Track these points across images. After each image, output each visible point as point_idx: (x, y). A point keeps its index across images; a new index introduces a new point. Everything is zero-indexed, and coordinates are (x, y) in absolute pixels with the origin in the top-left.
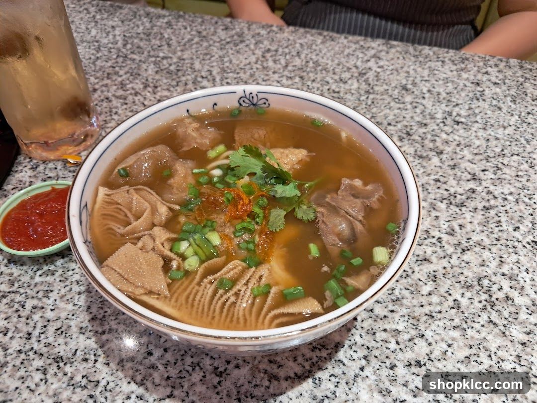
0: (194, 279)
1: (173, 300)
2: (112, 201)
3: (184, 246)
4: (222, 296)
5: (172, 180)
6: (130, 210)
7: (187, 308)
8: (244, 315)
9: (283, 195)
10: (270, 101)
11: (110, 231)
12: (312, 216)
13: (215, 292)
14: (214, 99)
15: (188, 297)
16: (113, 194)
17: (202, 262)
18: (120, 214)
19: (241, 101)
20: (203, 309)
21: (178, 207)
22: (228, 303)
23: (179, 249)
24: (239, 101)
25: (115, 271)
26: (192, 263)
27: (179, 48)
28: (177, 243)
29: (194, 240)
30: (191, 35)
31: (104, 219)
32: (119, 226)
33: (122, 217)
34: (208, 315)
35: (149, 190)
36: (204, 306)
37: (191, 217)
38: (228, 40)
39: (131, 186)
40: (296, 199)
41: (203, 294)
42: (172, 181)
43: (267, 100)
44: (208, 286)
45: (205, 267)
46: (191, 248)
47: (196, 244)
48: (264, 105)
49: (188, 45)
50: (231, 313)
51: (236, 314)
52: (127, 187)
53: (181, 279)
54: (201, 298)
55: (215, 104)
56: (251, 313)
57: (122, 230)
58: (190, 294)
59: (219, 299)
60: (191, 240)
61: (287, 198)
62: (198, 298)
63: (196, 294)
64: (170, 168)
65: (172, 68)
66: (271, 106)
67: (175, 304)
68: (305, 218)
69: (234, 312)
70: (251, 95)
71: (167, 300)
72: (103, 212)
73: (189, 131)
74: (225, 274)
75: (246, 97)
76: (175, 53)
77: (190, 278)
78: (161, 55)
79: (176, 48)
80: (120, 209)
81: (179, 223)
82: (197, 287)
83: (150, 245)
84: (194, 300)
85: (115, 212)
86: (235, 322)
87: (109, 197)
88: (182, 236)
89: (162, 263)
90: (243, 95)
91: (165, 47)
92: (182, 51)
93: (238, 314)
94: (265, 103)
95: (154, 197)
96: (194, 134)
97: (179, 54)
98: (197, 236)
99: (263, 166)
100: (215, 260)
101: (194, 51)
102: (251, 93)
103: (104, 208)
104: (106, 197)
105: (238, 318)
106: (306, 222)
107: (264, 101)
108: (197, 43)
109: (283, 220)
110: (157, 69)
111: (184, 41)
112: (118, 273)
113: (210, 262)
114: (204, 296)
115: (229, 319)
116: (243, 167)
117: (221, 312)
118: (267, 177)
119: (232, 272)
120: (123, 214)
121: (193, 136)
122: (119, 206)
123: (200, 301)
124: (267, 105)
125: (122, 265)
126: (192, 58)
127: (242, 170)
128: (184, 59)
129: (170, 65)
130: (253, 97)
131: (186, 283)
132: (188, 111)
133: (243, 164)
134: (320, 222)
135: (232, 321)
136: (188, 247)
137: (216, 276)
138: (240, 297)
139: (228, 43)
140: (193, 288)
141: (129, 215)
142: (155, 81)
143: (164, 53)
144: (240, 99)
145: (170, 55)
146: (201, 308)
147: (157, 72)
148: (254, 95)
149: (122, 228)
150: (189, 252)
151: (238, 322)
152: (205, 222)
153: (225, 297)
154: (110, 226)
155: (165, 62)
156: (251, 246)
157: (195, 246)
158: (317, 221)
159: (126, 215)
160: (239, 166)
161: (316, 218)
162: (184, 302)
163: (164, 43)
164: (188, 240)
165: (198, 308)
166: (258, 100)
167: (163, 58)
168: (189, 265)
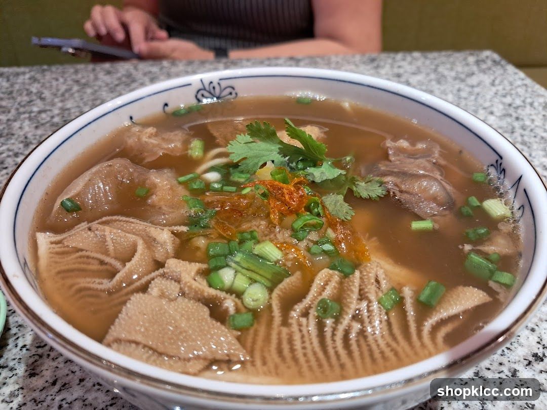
0: (271, 319)
1: (258, 363)
2: (66, 249)
3: (227, 276)
4: (334, 329)
5: (154, 197)
6: (106, 252)
7: (289, 367)
8: (388, 345)
9: (325, 178)
10: (237, 90)
11: (83, 293)
12: (380, 191)
13: (321, 326)
14: (163, 98)
15: (280, 351)
16: (64, 239)
17: (271, 290)
18: (89, 264)
19: (199, 96)
20: (318, 360)
21: (184, 229)
22: (353, 335)
23: (222, 282)
24: (196, 96)
25: (137, 343)
26: (256, 295)
27: (56, 100)
28: (213, 275)
29: (236, 263)
30: (68, 85)
31: (63, 278)
32: (97, 280)
33: (95, 266)
34: (331, 365)
35: (124, 218)
36: (315, 353)
37: (212, 236)
38: (117, 82)
39: (90, 221)
40: (344, 178)
41: (303, 337)
42: (154, 199)
43: (233, 88)
44: (304, 320)
45: (279, 296)
46: (239, 276)
47: (243, 268)
48: (230, 96)
49: (67, 95)
50: (365, 348)
51: (374, 347)
52: (84, 225)
53: (252, 325)
54: (303, 342)
55: (166, 105)
56: (394, 338)
57: (107, 284)
58: (280, 343)
59: (333, 335)
60: (233, 265)
61: (332, 181)
62: (298, 344)
63: (291, 341)
64: (143, 184)
65: (56, 120)
66: (239, 95)
67: (265, 368)
68: (374, 195)
69: (369, 345)
70: (212, 85)
71: (249, 366)
72: (58, 269)
73: (145, 139)
74: (320, 294)
75: (205, 89)
76: (53, 104)
77: (264, 320)
78: (35, 109)
79: (53, 100)
80: (88, 257)
81: (198, 248)
82: (285, 330)
83: (173, 288)
84: (292, 350)
85: (80, 263)
86: (380, 360)
87: (59, 245)
88: (213, 263)
89: (206, 311)
90: (201, 86)
91: (38, 102)
92: (62, 101)
93: (378, 345)
94: (231, 94)
95: (139, 225)
96: (153, 141)
97: (60, 105)
98: (239, 257)
99: (279, 148)
100: (287, 281)
101: (77, 99)
102: (211, 82)
103: (56, 262)
104: (54, 246)
105: (382, 353)
106: (378, 199)
107: (229, 90)
108: (78, 91)
109: (346, 205)
110: (35, 125)
111: (60, 92)
112: (145, 346)
113: (281, 286)
114: (306, 339)
115: (368, 360)
116: (251, 157)
117: (350, 353)
118: (290, 161)
119: (328, 288)
120: (96, 262)
121: (152, 143)
122: (84, 253)
123: (304, 348)
124: (234, 95)
125: (146, 329)
126: (78, 107)
127: (250, 163)
128: (68, 109)
129: (52, 117)
130: (214, 88)
131: (262, 330)
132: (131, 118)
133: (250, 154)
134: (398, 193)
135: (373, 360)
136: (235, 276)
137: (307, 301)
138: (366, 320)
139: (117, 85)
140: (279, 334)
141: (107, 259)
142: (37, 137)
143: (38, 107)
144: (198, 92)
145: (48, 108)
146: (312, 359)
147: (37, 127)
148: (215, 84)
149: (105, 281)
150: (241, 282)
151: (384, 357)
152: (239, 236)
153: (341, 328)
154: (82, 285)
155: (44, 115)
156: (328, 247)
157: (244, 271)
158: (392, 193)
159: (102, 263)
160: (245, 159)
161: (388, 191)
162: (277, 360)
163: (34, 98)
164: (228, 266)
165: (308, 361)
166: (222, 91)
167: (40, 112)
168: (253, 300)
